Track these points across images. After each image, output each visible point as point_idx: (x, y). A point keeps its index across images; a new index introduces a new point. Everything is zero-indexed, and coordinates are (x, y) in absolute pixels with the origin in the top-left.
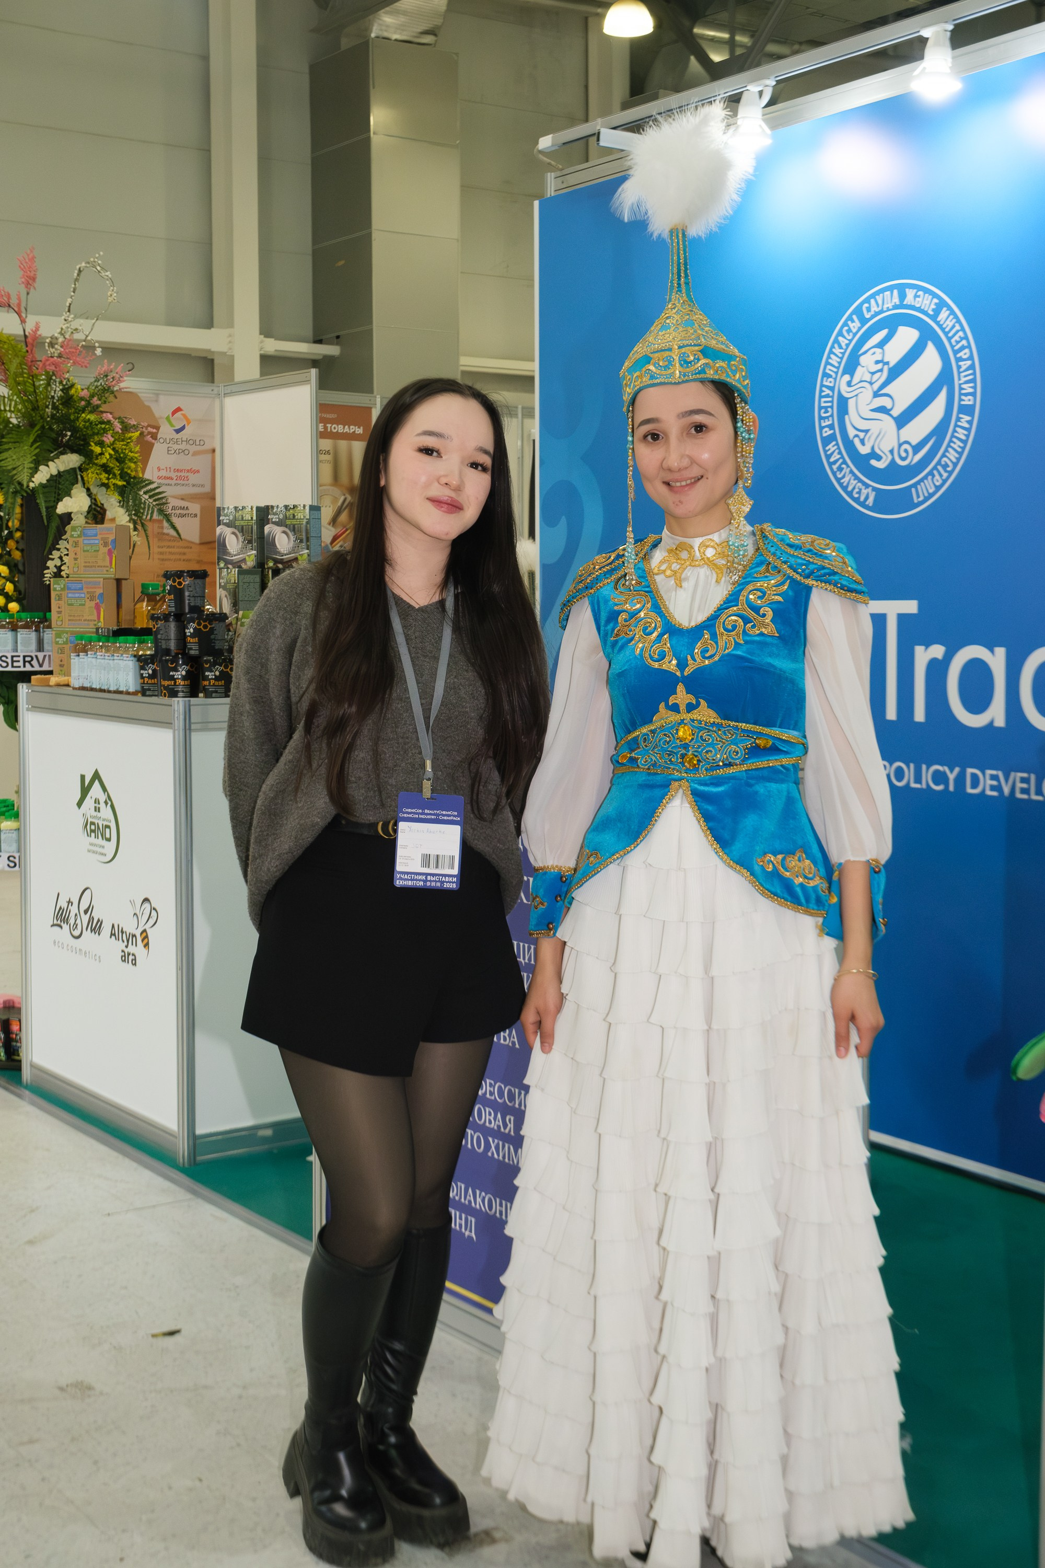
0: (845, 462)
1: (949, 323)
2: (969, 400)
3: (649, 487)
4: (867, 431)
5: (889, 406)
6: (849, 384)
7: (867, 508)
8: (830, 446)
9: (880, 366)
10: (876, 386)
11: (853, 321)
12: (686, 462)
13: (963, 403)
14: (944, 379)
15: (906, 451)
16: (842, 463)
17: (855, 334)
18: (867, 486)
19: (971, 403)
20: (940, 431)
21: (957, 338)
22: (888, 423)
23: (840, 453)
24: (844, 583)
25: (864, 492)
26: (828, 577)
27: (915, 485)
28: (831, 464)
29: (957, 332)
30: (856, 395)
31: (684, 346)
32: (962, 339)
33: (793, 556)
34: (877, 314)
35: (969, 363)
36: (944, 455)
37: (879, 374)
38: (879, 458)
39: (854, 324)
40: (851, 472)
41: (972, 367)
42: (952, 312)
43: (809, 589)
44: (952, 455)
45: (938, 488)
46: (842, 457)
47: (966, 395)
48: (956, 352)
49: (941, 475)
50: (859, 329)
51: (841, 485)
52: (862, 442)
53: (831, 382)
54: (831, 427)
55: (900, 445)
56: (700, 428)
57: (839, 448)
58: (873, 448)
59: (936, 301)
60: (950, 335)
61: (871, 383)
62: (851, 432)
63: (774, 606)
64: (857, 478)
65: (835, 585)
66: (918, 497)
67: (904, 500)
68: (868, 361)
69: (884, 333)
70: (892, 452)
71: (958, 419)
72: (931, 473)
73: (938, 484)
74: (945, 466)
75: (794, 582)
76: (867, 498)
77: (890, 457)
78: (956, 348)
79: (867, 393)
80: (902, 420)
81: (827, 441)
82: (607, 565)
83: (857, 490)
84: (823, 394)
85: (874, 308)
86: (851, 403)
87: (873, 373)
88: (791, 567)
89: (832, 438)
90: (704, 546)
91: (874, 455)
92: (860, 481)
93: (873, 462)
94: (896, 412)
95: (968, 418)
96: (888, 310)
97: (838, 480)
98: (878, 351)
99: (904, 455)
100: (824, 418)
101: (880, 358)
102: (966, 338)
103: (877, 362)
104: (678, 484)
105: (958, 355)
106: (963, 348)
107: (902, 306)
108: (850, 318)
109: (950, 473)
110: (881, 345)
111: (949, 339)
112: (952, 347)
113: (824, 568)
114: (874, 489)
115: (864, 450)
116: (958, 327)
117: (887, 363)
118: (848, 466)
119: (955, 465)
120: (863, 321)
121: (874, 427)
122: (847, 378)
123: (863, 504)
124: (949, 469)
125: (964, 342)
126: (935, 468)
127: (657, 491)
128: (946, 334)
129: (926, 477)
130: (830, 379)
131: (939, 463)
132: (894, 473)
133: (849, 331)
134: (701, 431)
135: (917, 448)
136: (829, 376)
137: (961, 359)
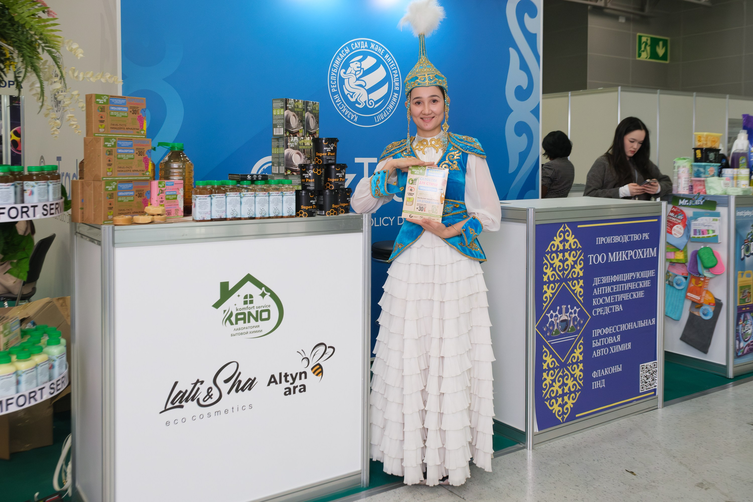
0: (343, 103)
1: (389, 60)
2: (397, 88)
3: (415, 119)
4: (354, 93)
5: (364, 85)
6: (345, 73)
7: (354, 122)
8: (336, 96)
9: (359, 69)
10: (358, 76)
11: (346, 49)
12: (430, 112)
13: (395, 89)
14: (387, 79)
15: (371, 102)
16: (341, 104)
17: (347, 55)
18: (354, 114)
19: (398, 89)
20: (386, 97)
21: (392, 65)
22: (364, 92)
23: (341, 99)
24: (479, 152)
25: (353, 116)
26: (473, 150)
27: (376, 116)
28: (336, 104)
29: (392, 64)
30: (349, 78)
31: (429, 74)
32: (394, 67)
33: (461, 143)
34: (357, 49)
35: (397, 75)
36: (387, 106)
37: (359, 72)
38: (360, 104)
39: (347, 50)
40: (346, 107)
41: (399, 77)
42: (390, 56)
43: (467, 154)
44: (391, 107)
45: (385, 118)
46: (342, 101)
47: (397, 86)
48: (392, 71)
49: (387, 114)
50: (349, 53)
51: (342, 112)
52: (352, 97)
53: (335, 71)
54: (336, 88)
55: (369, 101)
56: (435, 101)
57: (340, 97)
58: (357, 99)
59: (383, 50)
60: (390, 64)
61: (355, 75)
62: (346, 92)
63: (457, 161)
64: (349, 110)
65: (476, 153)
66: (377, 120)
67: (371, 121)
68: (354, 66)
69: (361, 57)
70: (365, 102)
71: (393, 94)
72: (382, 112)
73: (385, 116)
74: (388, 110)
75: (463, 152)
76: (354, 118)
77: (364, 104)
78: (392, 69)
79: (353, 79)
80: (370, 91)
81: (334, 94)
82: (398, 146)
83: (349, 115)
84: (332, 75)
85: (356, 46)
86: (346, 81)
87: (356, 71)
88: (461, 147)
89: (337, 93)
90: (431, 140)
91: (356, 102)
92: (350, 111)
93: (357, 105)
94: (367, 88)
95: (397, 95)
96: (363, 48)
97: (340, 110)
98: (359, 63)
99: (371, 104)
100: (333, 85)
101: (360, 66)
102: (396, 66)
103: (358, 67)
104: (426, 119)
105: (393, 72)
106: (395, 70)
107: (369, 48)
108: (345, 47)
109: (390, 113)
110: (360, 61)
111: (389, 66)
112: (391, 69)
113: (471, 147)
114: (357, 115)
115: (353, 100)
116: (392, 62)
117: (363, 69)
118: (345, 105)
119: (392, 111)
120: (351, 50)
121: (357, 92)
122: (343, 70)
123: (352, 121)
124: (390, 111)
125: (395, 68)
126: (384, 110)
127: (418, 121)
128: (388, 64)
129: (380, 113)
130: (335, 69)
131: (386, 108)
132: (365, 110)
133: (344, 52)
134: (435, 102)
135: (376, 102)
136: (334, 68)
137: (394, 73)
